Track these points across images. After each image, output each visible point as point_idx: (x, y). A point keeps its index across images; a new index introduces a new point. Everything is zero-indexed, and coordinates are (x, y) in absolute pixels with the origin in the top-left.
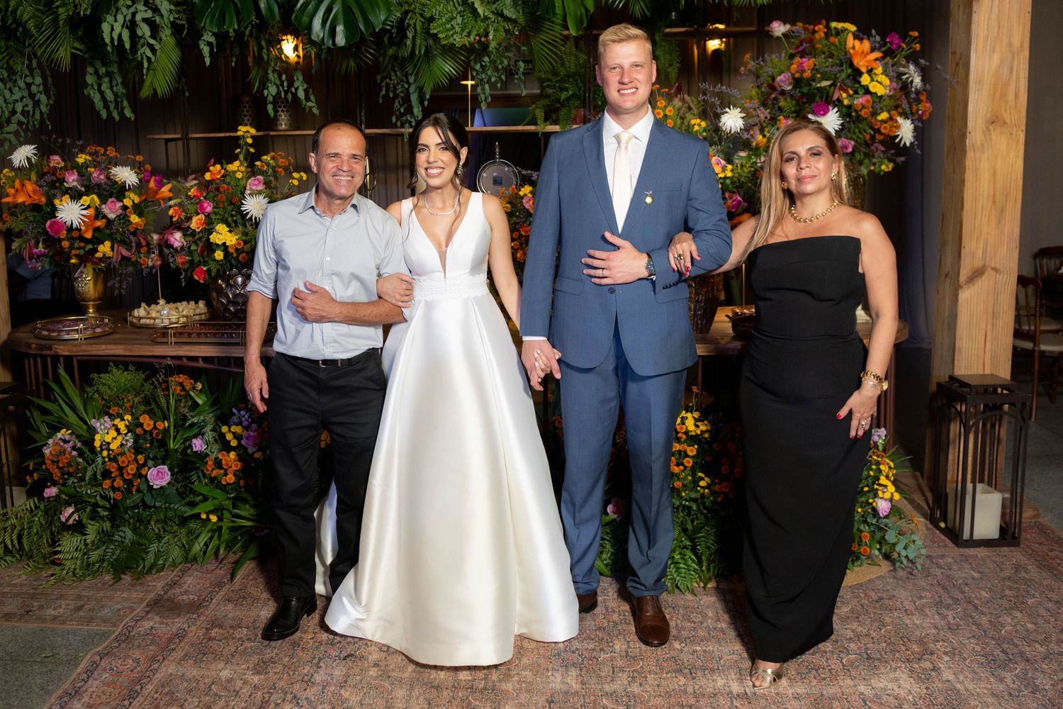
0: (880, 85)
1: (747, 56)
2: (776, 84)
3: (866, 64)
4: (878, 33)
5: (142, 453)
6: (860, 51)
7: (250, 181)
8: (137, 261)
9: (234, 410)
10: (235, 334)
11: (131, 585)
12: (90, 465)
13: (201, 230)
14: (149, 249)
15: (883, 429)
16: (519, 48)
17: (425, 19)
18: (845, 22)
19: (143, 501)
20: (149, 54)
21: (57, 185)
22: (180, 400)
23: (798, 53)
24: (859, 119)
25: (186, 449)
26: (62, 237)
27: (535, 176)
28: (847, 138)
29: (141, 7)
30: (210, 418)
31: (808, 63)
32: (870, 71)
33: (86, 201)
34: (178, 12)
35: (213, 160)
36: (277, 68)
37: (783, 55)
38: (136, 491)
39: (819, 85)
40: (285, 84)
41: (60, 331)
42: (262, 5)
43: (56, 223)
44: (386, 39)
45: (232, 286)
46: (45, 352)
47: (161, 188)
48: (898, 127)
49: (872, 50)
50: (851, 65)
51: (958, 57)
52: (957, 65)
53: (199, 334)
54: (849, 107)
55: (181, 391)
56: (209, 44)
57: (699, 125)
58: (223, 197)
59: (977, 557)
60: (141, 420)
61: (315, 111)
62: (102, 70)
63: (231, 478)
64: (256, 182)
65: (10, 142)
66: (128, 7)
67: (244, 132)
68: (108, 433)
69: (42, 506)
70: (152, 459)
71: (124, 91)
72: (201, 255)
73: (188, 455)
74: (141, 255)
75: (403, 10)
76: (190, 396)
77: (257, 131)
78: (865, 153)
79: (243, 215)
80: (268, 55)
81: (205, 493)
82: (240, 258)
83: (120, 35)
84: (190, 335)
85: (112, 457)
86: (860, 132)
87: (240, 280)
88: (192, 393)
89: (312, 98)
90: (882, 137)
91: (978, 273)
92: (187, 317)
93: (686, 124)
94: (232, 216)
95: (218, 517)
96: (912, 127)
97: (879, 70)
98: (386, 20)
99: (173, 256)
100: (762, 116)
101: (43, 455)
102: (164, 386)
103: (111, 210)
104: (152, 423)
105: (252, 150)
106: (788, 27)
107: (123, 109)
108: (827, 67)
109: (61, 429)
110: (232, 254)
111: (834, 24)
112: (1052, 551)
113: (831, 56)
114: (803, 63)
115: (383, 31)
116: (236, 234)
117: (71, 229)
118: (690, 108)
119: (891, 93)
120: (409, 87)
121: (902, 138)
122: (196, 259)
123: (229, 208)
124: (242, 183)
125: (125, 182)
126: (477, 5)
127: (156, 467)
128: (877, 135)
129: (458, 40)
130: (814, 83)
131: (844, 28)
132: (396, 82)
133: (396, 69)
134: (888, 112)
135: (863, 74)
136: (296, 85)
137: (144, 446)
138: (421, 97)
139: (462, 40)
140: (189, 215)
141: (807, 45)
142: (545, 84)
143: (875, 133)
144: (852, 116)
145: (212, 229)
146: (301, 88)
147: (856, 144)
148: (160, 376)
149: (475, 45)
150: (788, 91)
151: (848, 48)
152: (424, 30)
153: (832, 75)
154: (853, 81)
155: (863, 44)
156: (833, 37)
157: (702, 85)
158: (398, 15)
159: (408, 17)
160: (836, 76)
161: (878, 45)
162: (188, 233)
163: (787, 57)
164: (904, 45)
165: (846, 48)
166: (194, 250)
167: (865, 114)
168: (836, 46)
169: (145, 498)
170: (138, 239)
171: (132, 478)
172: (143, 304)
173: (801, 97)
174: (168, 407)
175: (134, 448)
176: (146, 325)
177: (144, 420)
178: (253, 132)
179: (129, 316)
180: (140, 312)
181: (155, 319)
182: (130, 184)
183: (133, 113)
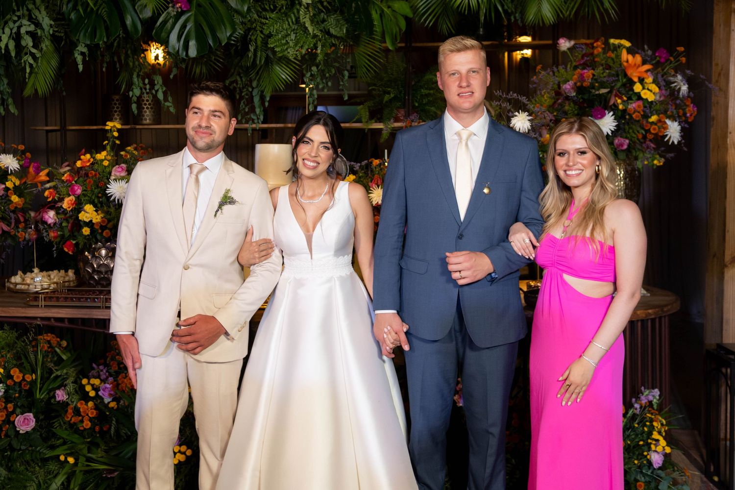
0: (650, 92)
1: (539, 67)
2: (562, 91)
3: (638, 75)
4: (650, 48)
5: (11, 402)
6: (633, 64)
7: (114, 168)
8: (15, 234)
9: (94, 365)
10: (97, 298)
13: (72, 209)
14: (26, 225)
15: (657, 390)
17: (264, 35)
19: (10, 445)
20: (32, 61)
22: (48, 356)
23: (580, 65)
24: (632, 122)
25: (50, 398)
27: (357, 166)
28: (621, 137)
29: (25, 22)
30: (72, 372)
31: (588, 73)
32: (641, 81)
34: (57, 26)
35: (84, 150)
36: (141, 73)
37: (568, 66)
38: (4, 436)
39: (597, 92)
40: (148, 87)
42: (129, 22)
44: (232, 51)
45: (97, 257)
47: (39, 173)
48: (666, 128)
49: (644, 62)
50: (626, 75)
51: (720, 68)
52: (719, 74)
53: (66, 299)
54: (624, 111)
55: (49, 348)
56: (82, 54)
58: (90, 181)
60: (12, 373)
61: (172, 110)
63: (87, 424)
64: (120, 170)
66: (15, 22)
67: (111, 127)
70: (20, 408)
71: (10, 91)
72: (71, 231)
73: (52, 404)
74: (20, 230)
75: (246, 27)
76: (56, 352)
77: (122, 125)
78: (639, 150)
79: (108, 197)
80: (134, 63)
81: (65, 436)
82: (104, 234)
83: (7, 46)
84: (58, 299)
86: (633, 132)
87: (103, 252)
88: (58, 350)
89: (170, 99)
90: (653, 136)
92: (57, 283)
94: (99, 198)
95: (75, 459)
96: (679, 128)
97: (649, 80)
98: (231, 35)
99: (47, 231)
100: (548, 119)
102: (34, 344)
104: (21, 375)
105: (118, 142)
106: (573, 43)
107: (8, 106)
108: (605, 77)
110: (98, 230)
111: (612, 41)
113: (609, 67)
114: (584, 73)
115: (228, 44)
116: (102, 213)
119: (662, 99)
120: (252, 90)
121: (670, 137)
122: (67, 234)
123: (96, 191)
124: (108, 170)
125: (8, 168)
126: (308, 24)
127: (22, 415)
128: (648, 135)
129: (291, 53)
130: (593, 91)
131: (620, 44)
132: (241, 86)
133: (242, 75)
134: (658, 115)
135: (635, 83)
136: (156, 88)
137: (13, 396)
138: (262, 98)
139: (295, 53)
140: (62, 196)
141: (588, 58)
142: (370, 88)
143: (646, 133)
144: (625, 118)
145: (81, 208)
146: (160, 91)
147: (631, 142)
148: (30, 335)
149: (306, 57)
150: (571, 97)
151: (622, 61)
152: (263, 45)
153: (609, 84)
154: (627, 89)
155: (635, 58)
156: (610, 52)
157: (496, 92)
158: (242, 32)
159: (250, 34)
160: (613, 85)
161: (649, 59)
162: (60, 212)
163: (572, 69)
164: (672, 59)
165: (621, 61)
166: (66, 226)
167: (636, 116)
168: (613, 59)
169: (12, 442)
170: (18, 216)
171: (2, 424)
172: (20, 272)
173: (582, 103)
174: (36, 361)
175: (4, 398)
176: (21, 290)
177: (15, 372)
178: (119, 126)
179: (8, 281)
180: (16, 279)
181: (29, 285)
182: (12, 169)
183: (17, 109)
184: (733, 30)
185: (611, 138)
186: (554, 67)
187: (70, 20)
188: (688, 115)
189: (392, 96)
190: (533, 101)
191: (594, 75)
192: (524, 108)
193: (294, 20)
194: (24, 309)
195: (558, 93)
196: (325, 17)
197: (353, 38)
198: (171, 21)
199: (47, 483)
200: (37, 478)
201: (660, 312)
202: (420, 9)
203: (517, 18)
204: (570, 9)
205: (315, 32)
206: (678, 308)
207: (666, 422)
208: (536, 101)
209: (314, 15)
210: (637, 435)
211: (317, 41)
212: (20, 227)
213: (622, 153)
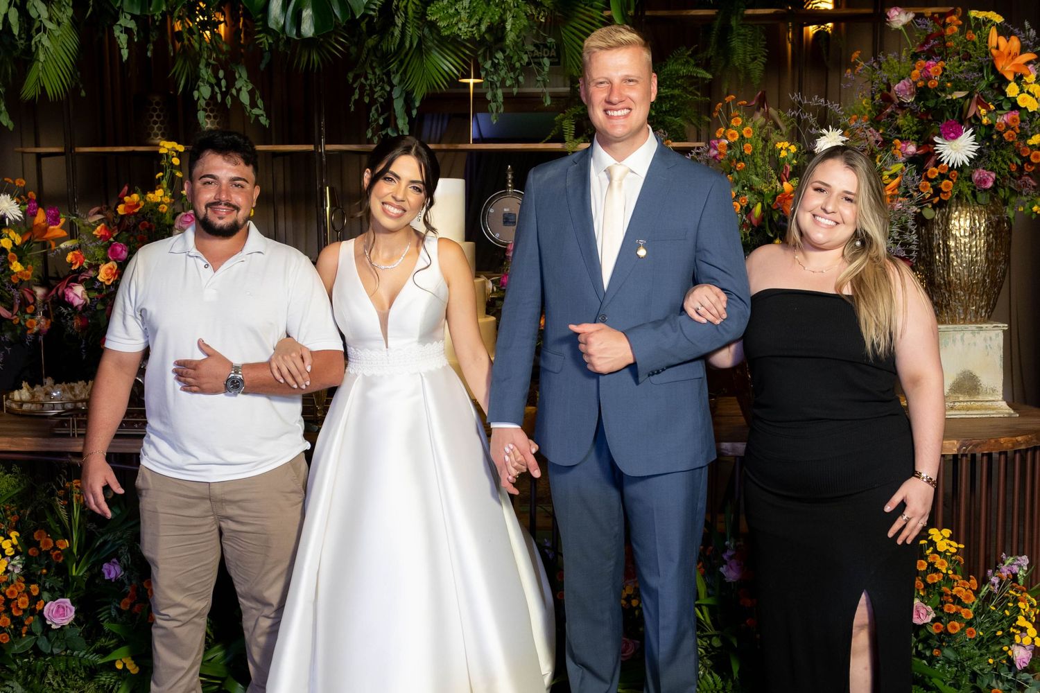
0: (1031, 98)
1: (856, 55)
2: (893, 95)
3: (1014, 69)
4: (1032, 27)
5: (34, 584)
6: (1006, 53)
7: (179, 217)
8: (20, 324)
13: (112, 284)
14: (37, 308)
15: (1025, 557)
16: (545, 39)
18: (988, 11)
19: (35, 646)
20: (46, 42)
23: (923, 51)
24: (1002, 144)
25: (94, 576)
28: (984, 169)
31: (936, 67)
32: (1019, 79)
35: (126, 188)
36: (212, 61)
37: (904, 54)
38: (27, 633)
39: (949, 97)
49: (1023, 50)
50: (994, 70)
54: (991, 127)
56: (128, 31)
57: (787, 150)
58: (143, 238)
60: (35, 536)
61: (264, 121)
67: (169, 149)
70: (45, 589)
73: (98, 585)
74: (27, 316)
78: (1011, 189)
80: (200, 44)
81: (121, 634)
83: (6, 15)
86: (1003, 160)
89: (260, 103)
90: (1033, 167)
93: (770, 147)
95: (138, 666)
97: (1032, 77)
98: (369, 3)
99: (72, 318)
100: (872, 139)
102: (61, 493)
104: (51, 541)
105: (179, 174)
106: (911, 15)
108: (961, 72)
111: (973, 13)
113: (968, 57)
114: (929, 67)
115: (365, 15)
118: (777, 127)
120: (392, 90)
124: (167, 219)
125: (4, 216)
127: (54, 600)
128: (1025, 165)
129: (464, 30)
130: (944, 95)
131: (986, 18)
132: (374, 82)
135: (1010, 82)
136: (238, 84)
137: (39, 573)
138: (408, 105)
139: (470, 29)
140: (95, 262)
141: (936, 42)
143: (1023, 164)
144: (992, 139)
146: (244, 90)
147: (998, 177)
149: (488, 35)
150: (908, 103)
151: (989, 48)
152: (418, 16)
153: (968, 83)
154: (996, 92)
155: (1010, 41)
156: (971, 32)
157: (793, 96)
160: (974, 84)
161: (1030, 44)
162: (94, 287)
163: (909, 58)
165: (987, 47)
166: (102, 310)
167: (1010, 137)
168: (974, 43)
169: (38, 642)
170: (23, 294)
171: (23, 615)
172: (25, 384)
173: (926, 113)
174: (70, 521)
175: (23, 576)
176: (31, 411)
177: (40, 536)
178: (181, 148)
179: (6, 400)
180: (22, 394)
181: (43, 405)
182: (11, 218)
183: (11, 118)
185: (967, 171)
186: (880, 56)
191: (944, 69)
192: (836, 123)
194: (47, 440)
201: (1035, 441)
207: (1037, 603)
210: (994, 621)
211: (504, 11)
212: (28, 311)
213: (984, 194)
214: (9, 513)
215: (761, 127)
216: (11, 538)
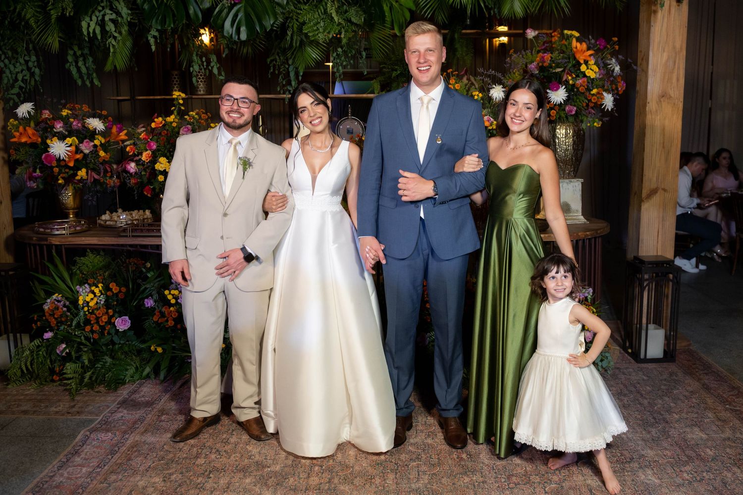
0: (592, 71)
1: (512, 51)
2: (528, 70)
3: (584, 58)
4: (593, 38)
5: (111, 308)
6: (580, 50)
7: (182, 129)
8: (104, 182)
11: (106, 393)
12: (75, 317)
13: (149, 161)
14: (113, 174)
17: (299, 22)
18: (572, 31)
19: (112, 340)
20: (114, 42)
21: (49, 130)
23: (542, 49)
24: (578, 93)
25: (140, 305)
26: (53, 165)
28: (571, 105)
29: (108, 11)
30: (157, 285)
31: (548, 56)
33: (69, 141)
34: (132, 14)
35: (156, 115)
36: (199, 53)
37: (533, 50)
38: (107, 334)
39: (554, 71)
40: (205, 64)
41: (52, 229)
42: (191, 11)
43: (50, 156)
44: (273, 35)
46: (43, 243)
47: (120, 133)
48: (603, 99)
49: (589, 49)
50: (575, 58)
51: (643, 54)
52: (642, 59)
53: (148, 230)
54: (573, 85)
56: (154, 37)
57: (478, 95)
58: (163, 139)
59: (648, 368)
60: (111, 286)
62: (79, 53)
63: (171, 323)
64: (186, 130)
65: (14, 100)
66: (100, 11)
67: (178, 96)
68: (87, 296)
69: (44, 344)
70: (118, 312)
71: (94, 67)
72: (149, 179)
73: (142, 310)
74: (108, 178)
75: (285, 17)
76: (142, 271)
77: (186, 95)
78: (583, 115)
80: (193, 45)
81: (154, 334)
83: (94, 30)
84: (142, 231)
85: (90, 311)
86: (579, 101)
88: (144, 270)
89: (223, 73)
90: (593, 105)
91: (653, 192)
92: (138, 220)
94: (170, 152)
95: (163, 349)
96: (612, 99)
97: (592, 62)
98: (273, 23)
99: (129, 179)
101: (43, 310)
102: (125, 265)
103: (86, 148)
104: (118, 288)
105: (183, 108)
106: (537, 32)
107: (92, 80)
108: (560, 59)
109: (55, 293)
111: (566, 32)
112: (694, 364)
113: (563, 52)
114: (544, 57)
115: (271, 30)
117: (59, 160)
118: (472, 84)
119: (601, 77)
120: (289, 67)
121: (606, 106)
122: (145, 180)
123: (168, 146)
124: (176, 130)
125: (95, 129)
126: (334, 15)
127: (120, 317)
129: (321, 37)
130: (551, 70)
131: (572, 34)
132: (280, 64)
133: (280, 55)
134: (597, 89)
135: (582, 64)
136: (212, 64)
137: (113, 304)
138: (297, 74)
139: (324, 37)
140: (140, 151)
141: (548, 45)
142: (382, 66)
143: (589, 102)
144: (574, 91)
145: (156, 160)
146: (215, 67)
147: (578, 109)
148: (123, 257)
149: (333, 40)
150: (535, 74)
151: (573, 48)
152: (299, 30)
153: (563, 64)
154: (576, 69)
155: (582, 45)
156: (564, 40)
157: (480, 70)
158: (281, 20)
159: (288, 21)
160: (566, 65)
161: (592, 46)
162: (141, 163)
163: (536, 52)
164: (609, 46)
165: (571, 48)
166: (144, 175)
167: (582, 89)
168: (566, 46)
169: (113, 338)
170: (105, 167)
171: (105, 325)
172: (107, 212)
173: (543, 79)
174: (128, 277)
175: (105, 305)
176: (110, 225)
177: (113, 286)
178: (183, 95)
179: (99, 219)
180: (106, 217)
181: (116, 222)
182: (99, 130)
183: (100, 82)
184: (652, 26)
185: (563, 106)
186: (523, 51)
187: (145, 9)
188: (620, 89)
189: (399, 72)
190: (508, 78)
192: (500, 82)
193: (323, 11)
194: (117, 239)
195: (525, 71)
196: (347, 8)
197: (370, 25)
198: (225, 11)
199: (142, 367)
200: (135, 363)
201: (595, 234)
202: (421, 4)
203: (496, 12)
204: (535, 6)
205: (339, 21)
206: (609, 231)
208: (509, 77)
209: (339, 7)
211: (341, 28)
212: (108, 175)
213: (571, 117)
214: (98, 275)
215: (466, 85)
216: (99, 287)
